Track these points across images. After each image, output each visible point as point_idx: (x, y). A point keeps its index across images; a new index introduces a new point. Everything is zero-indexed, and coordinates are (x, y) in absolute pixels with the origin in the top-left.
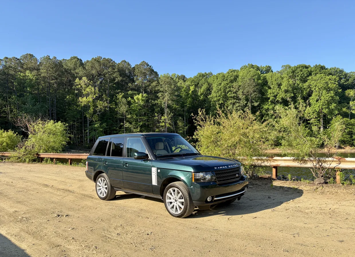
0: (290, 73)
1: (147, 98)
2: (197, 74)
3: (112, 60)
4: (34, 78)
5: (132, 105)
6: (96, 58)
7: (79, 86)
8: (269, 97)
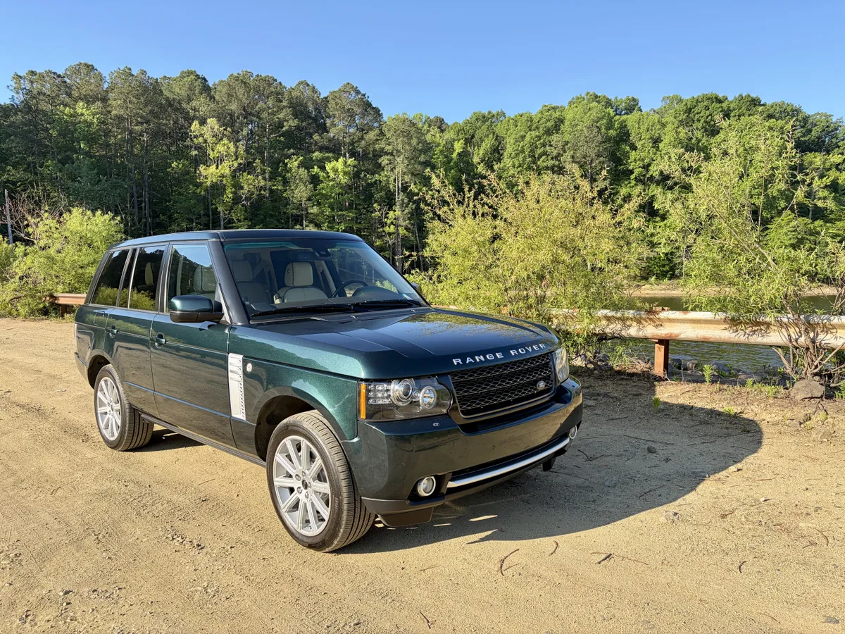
0: (682, 113)
1: (355, 169)
2: (470, 116)
3: (276, 80)
4: (95, 120)
5: (321, 185)
6: (238, 74)
7: (201, 140)
8: (631, 168)
